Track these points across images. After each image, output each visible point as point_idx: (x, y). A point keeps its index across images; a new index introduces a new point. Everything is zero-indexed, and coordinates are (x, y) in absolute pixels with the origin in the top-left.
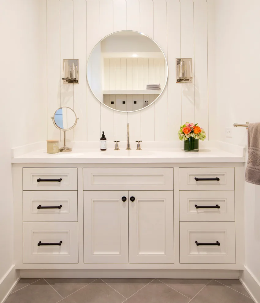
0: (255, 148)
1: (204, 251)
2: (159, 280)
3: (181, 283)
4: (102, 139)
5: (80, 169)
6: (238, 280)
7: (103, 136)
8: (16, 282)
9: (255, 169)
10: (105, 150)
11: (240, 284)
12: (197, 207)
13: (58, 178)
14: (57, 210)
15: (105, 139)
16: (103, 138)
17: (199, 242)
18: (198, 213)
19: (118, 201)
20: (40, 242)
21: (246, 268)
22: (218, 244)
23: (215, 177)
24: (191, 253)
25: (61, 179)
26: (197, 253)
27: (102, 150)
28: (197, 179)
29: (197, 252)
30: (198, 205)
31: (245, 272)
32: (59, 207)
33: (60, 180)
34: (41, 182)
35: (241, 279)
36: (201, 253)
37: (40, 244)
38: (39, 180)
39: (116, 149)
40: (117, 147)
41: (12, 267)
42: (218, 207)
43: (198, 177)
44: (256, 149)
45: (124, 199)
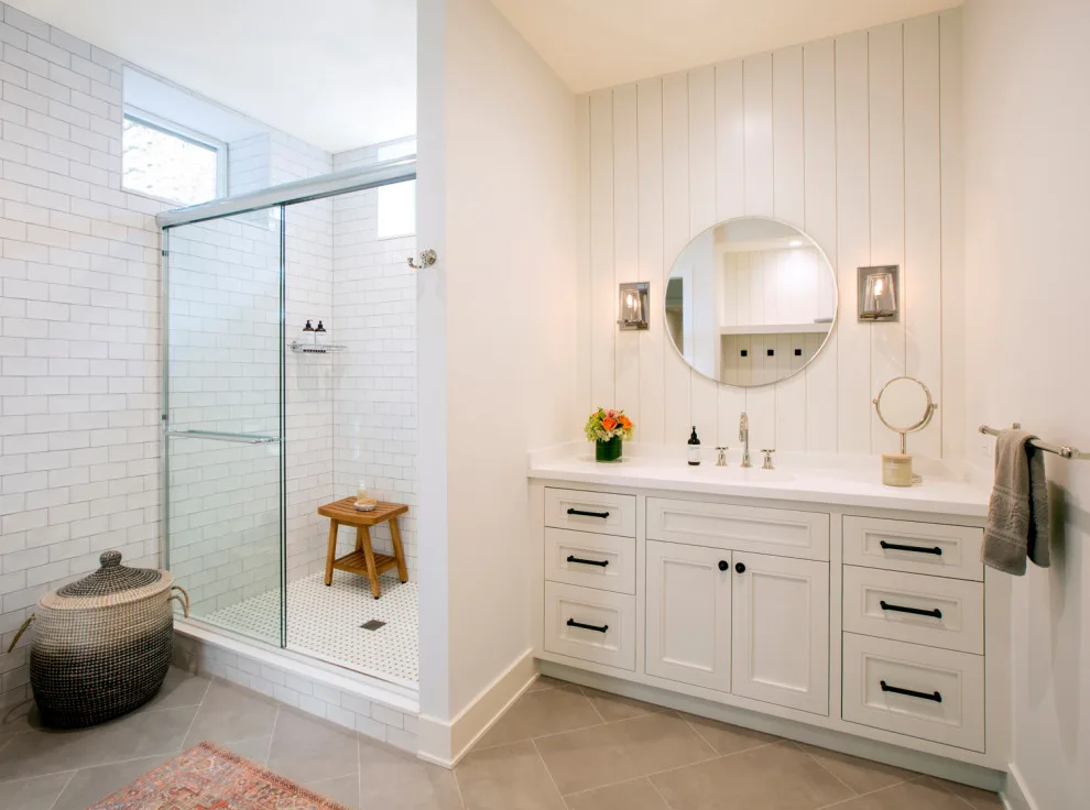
0: (1002, 488)
1: (900, 708)
2: (798, 745)
3: (849, 762)
4: (690, 442)
5: (641, 499)
6: (996, 793)
7: (694, 435)
8: (533, 678)
9: (1002, 535)
10: (697, 464)
11: (1000, 803)
12: (885, 606)
13: (603, 511)
14: (599, 568)
15: (697, 442)
16: (694, 440)
17: (888, 684)
18: (887, 619)
19: (710, 568)
20: (572, 620)
21: (1013, 769)
22: (937, 697)
23: (932, 546)
24: (871, 704)
25: (607, 514)
26: (884, 707)
27: (691, 464)
28: (885, 545)
29: (881, 703)
30: (888, 603)
31: (1009, 777)
32: (604, 564)
33: (605, 515)
34: (573, 515)
35: (1002, 794)
36: (892, 709)
37: (571, 623)
38: (571, 512)
39: (719, 464)
40: (722, 461)
41: (528, 651)
42: (937, 614)
43: (888, 541)
44: (1006, 490)
45: (723, 566)
